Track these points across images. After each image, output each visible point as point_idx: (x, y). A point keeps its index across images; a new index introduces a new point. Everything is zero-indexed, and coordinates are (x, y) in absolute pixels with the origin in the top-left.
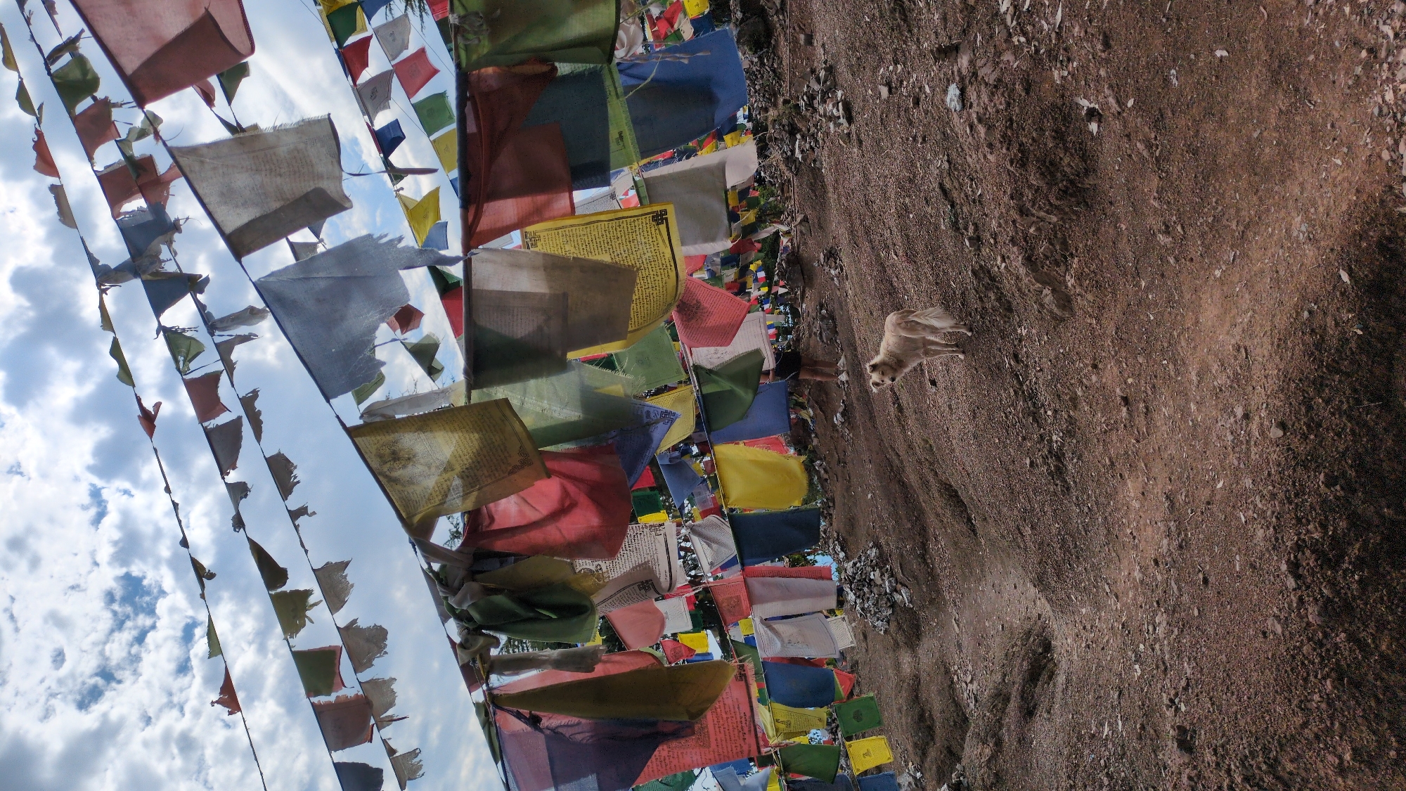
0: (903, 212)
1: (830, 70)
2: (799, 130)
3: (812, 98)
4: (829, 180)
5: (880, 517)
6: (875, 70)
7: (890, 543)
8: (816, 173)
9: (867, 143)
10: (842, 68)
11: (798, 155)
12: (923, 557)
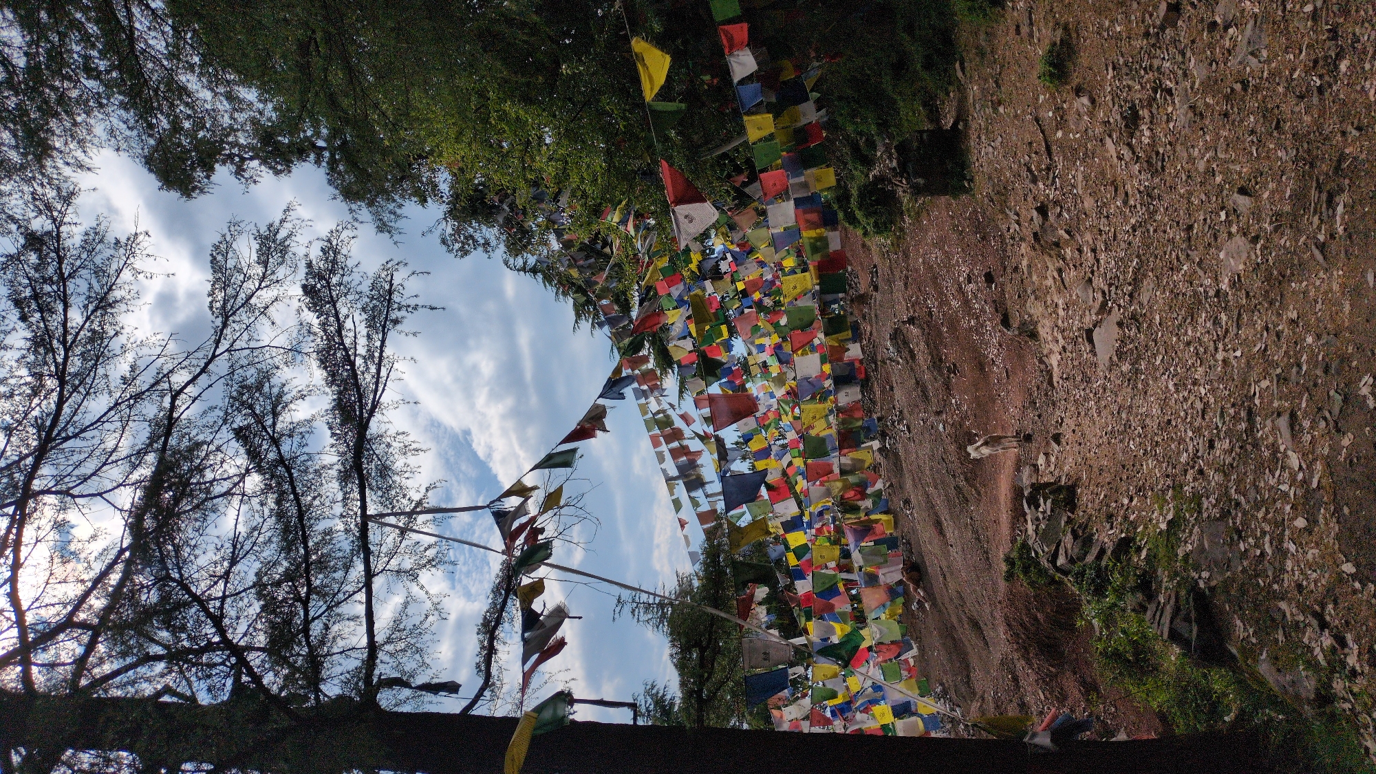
0: (931, 469)
1: (901, 412)
2: (888, 435)
3: (893, 422)
4: (903, 457)
5: (942, 664)
6: (918, 414)
7: (948, 680)
8: (896, 455)
9: (917, 441)
10: (905, 411)
11: (887, 446)
12: (968, 683)
